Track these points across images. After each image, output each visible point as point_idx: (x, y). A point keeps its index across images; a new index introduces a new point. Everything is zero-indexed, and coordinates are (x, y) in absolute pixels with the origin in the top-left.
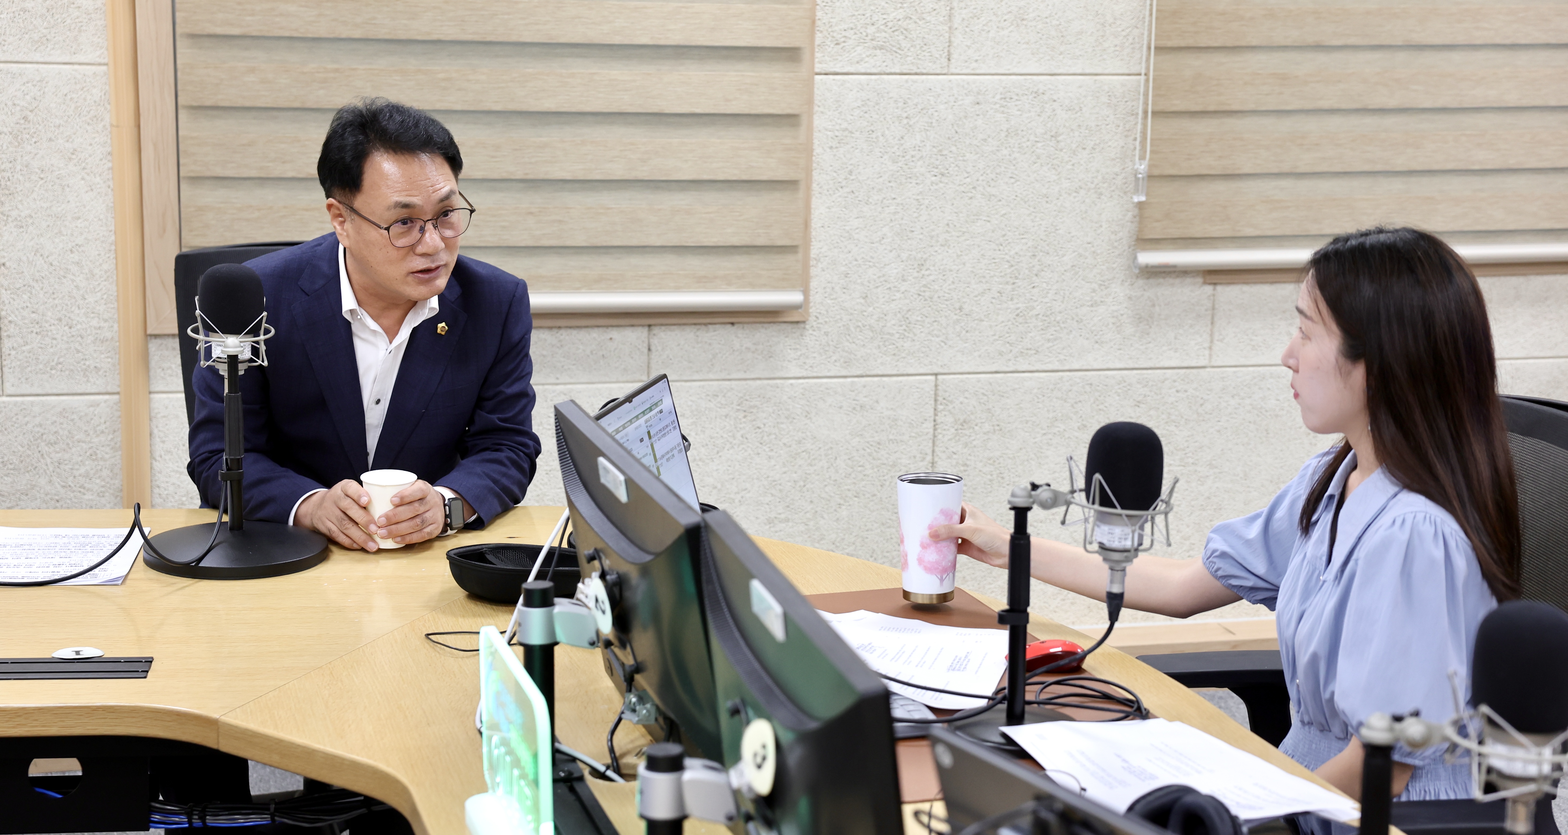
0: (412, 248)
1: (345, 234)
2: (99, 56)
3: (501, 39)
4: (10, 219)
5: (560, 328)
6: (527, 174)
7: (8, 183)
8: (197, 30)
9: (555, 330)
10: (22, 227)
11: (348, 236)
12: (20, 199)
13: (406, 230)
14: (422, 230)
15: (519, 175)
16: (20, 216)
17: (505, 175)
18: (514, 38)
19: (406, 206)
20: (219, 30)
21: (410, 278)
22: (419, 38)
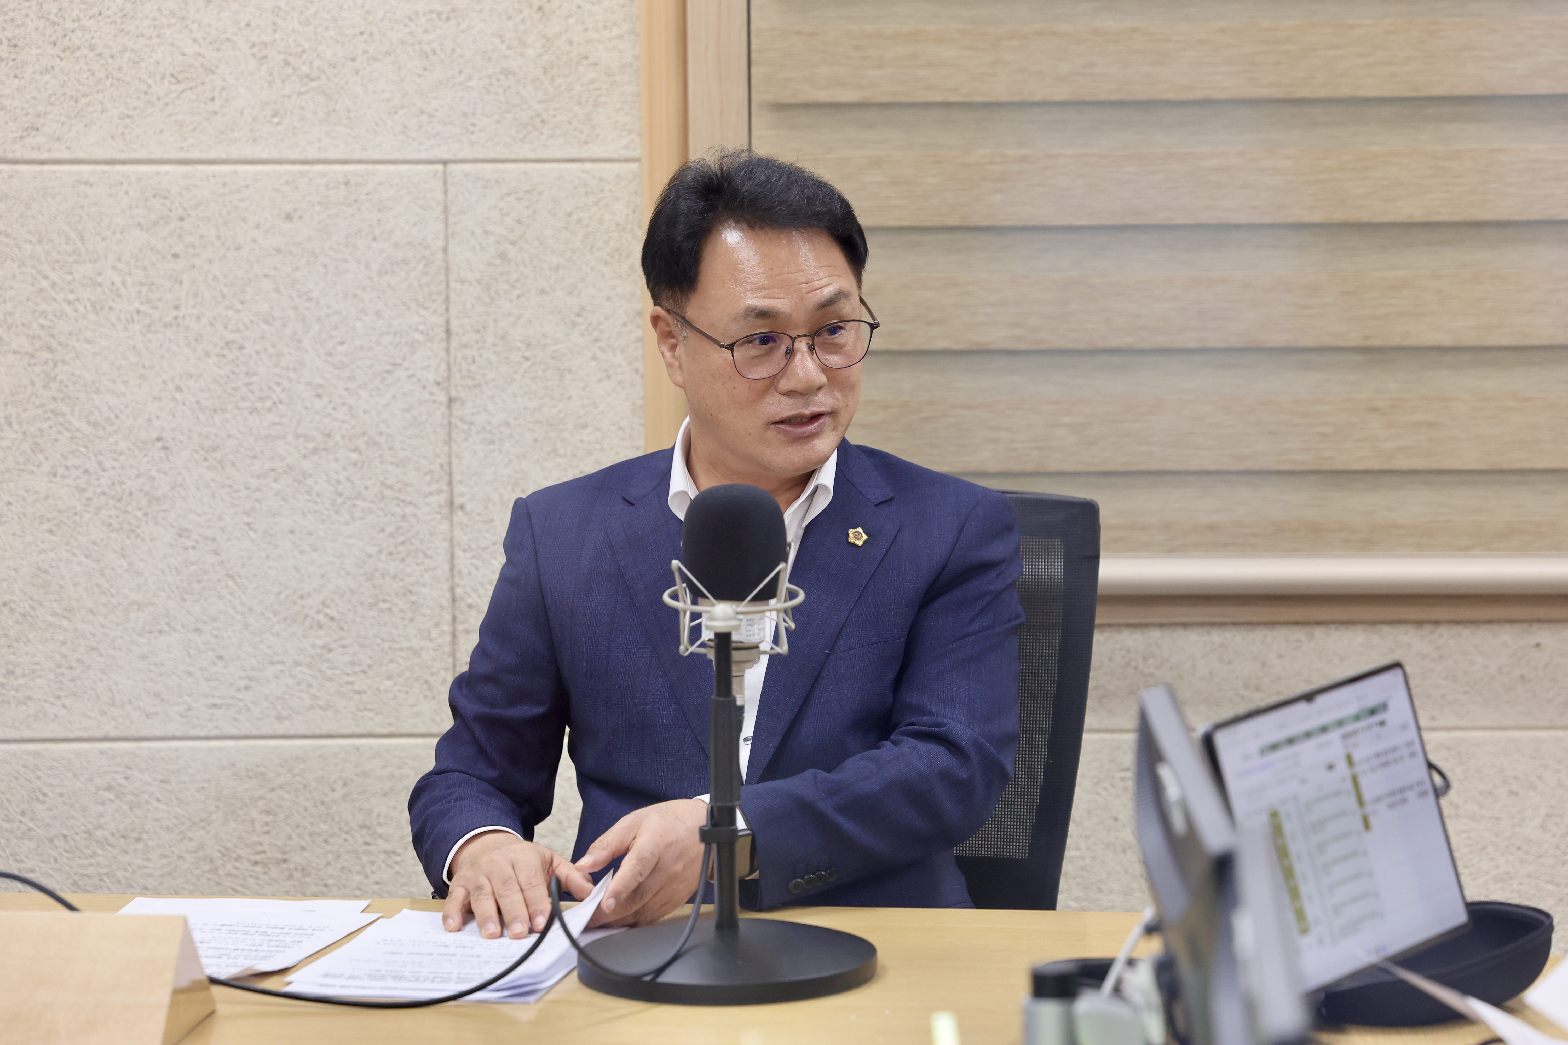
0: (772, 381)
1: (677, 363)
2: (627, 147)
3: (1321, 93)
4: (474, 429)
5: (1437, 623)
6: (1367, 338)
7: (473, 368)
8: (786, 97)
9: (1428, 629)
10: (492, 442)
11: (680, 367)
12: (490, 393)
13: (763, 352)
14: (790, 353)
15: (1354, 339)
16: (489, 423)
17: (1326, 341)
18: (1346, 91)
19: (763, 314)
20: (823, 96)
21: (772, 434)
22: (1171, 96)
